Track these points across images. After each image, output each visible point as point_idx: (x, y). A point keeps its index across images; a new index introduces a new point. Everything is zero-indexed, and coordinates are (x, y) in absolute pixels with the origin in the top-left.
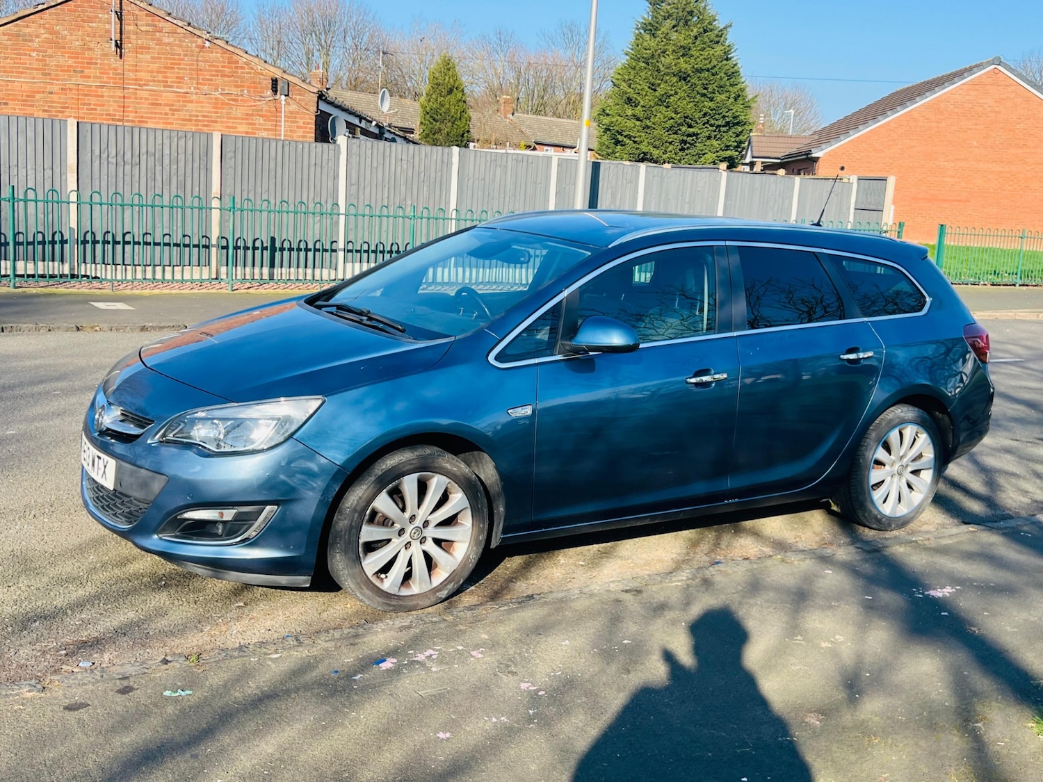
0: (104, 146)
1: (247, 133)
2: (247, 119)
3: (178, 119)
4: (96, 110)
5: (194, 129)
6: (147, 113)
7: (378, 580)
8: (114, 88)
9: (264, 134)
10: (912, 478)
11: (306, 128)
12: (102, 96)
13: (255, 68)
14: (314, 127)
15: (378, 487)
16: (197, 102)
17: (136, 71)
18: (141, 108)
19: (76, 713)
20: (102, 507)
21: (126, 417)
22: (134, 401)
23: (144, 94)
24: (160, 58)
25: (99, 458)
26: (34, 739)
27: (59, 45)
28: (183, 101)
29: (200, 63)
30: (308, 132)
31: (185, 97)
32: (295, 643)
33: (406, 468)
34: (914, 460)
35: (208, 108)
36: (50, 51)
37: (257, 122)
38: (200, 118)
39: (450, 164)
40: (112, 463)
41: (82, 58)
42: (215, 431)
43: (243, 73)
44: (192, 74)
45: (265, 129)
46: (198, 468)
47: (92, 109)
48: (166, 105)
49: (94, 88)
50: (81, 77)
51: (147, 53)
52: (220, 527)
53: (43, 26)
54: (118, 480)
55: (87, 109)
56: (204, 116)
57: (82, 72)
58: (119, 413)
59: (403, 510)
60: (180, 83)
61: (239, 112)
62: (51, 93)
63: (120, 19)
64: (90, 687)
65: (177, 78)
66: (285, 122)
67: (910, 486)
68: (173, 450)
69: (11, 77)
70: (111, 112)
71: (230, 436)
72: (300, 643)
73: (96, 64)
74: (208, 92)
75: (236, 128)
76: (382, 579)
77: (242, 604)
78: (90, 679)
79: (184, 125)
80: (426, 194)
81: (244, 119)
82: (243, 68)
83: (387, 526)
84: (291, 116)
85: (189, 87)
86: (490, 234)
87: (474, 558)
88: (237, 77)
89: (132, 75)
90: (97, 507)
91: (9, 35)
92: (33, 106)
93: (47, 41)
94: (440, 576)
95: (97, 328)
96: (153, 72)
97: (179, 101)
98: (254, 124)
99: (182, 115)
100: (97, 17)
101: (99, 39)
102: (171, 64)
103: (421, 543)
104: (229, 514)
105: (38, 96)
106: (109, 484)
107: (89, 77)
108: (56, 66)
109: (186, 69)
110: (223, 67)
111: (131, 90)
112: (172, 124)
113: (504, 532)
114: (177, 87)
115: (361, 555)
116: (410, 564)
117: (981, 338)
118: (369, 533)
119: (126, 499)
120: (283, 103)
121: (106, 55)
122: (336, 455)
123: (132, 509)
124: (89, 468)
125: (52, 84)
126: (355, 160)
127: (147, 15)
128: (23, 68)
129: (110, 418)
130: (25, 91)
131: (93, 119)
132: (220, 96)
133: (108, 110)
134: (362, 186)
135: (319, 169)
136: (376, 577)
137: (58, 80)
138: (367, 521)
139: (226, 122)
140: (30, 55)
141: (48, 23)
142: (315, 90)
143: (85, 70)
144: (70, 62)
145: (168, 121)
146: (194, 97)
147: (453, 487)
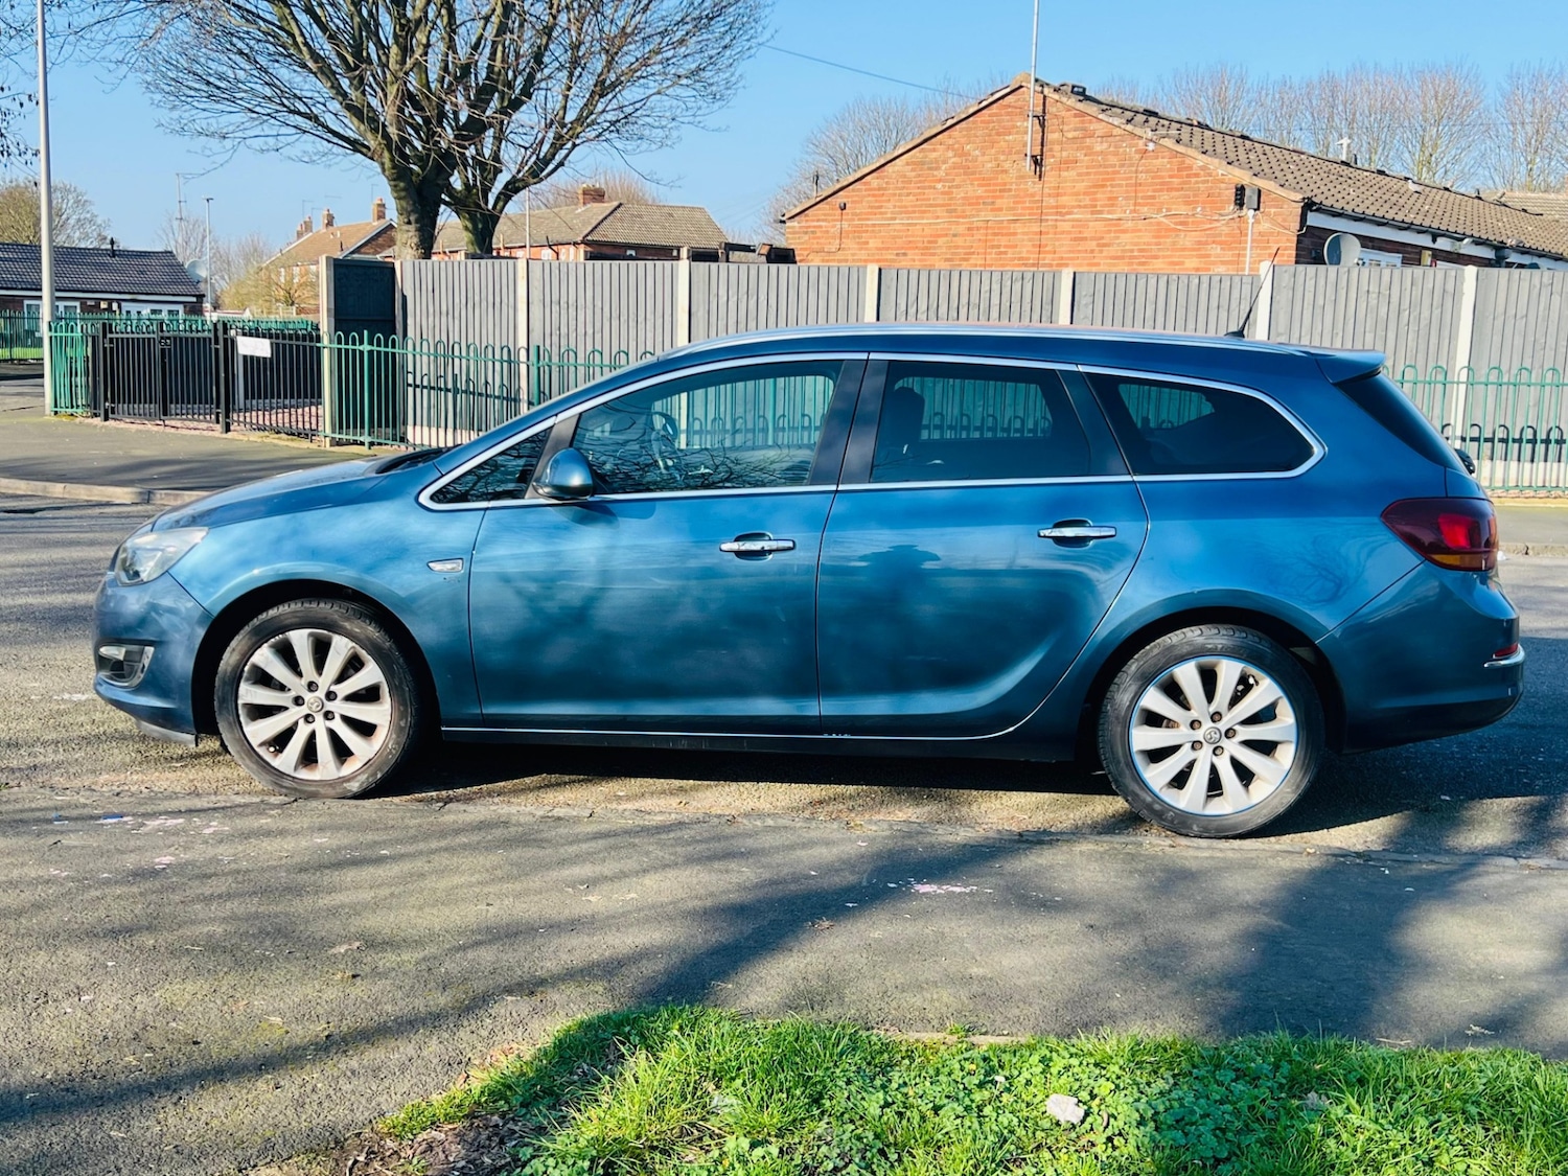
0: (912, 298)
1: (1197, 269)
2: (1199, 249)
3: (1106, 258)
4: (1005, 253)
5: (1126, 269)
6: (1070, 252)
7: (269, 754)
8: (1030, 221)
9: (1221, 269)
10: (1249, 757)
11: (1282, 255)
12: (1015, 234)
13: (1214, 173)
14: (1294, 253)
16: (1133, 231)
17: (1058, 195)
23: (1066, 226)
24: (1088, 174)
27: (968, 170)
28: (1116, 232)
31: (1116, 225)
35: (1147, 237)
36: (958, 181)
37: (1212, 252)
38: (1136, 254)
41: (995, 185)
43: (1197, 182)
44: (1127, 192)
45: (1223, 263)
47: (1001, 253)
48: (1092, 239)
49: (1005, 224)
50: (992, 210)
51: (1073, 169)
53: (949, 147)
55: (996, 253)
56: (1140, 250)
57: (993, 203)
59: (297, 673)
60: (1112, 205)
61: (1187, 240)
62: (955, 235)
63: (1042, 126)
65: (1110, 199)
66: (1252, 247)
69: (912, 218)
70: (1024, 255)
73: (1010, 190)
74: (1148, 215)
75: (1182, 263)
76: (275, 755)
79: (1114, 265)
81: (1194, 250)
82: (1197, 175)
83: (275, 689)
84: (1262, 240)
85: (1123, 210)
88: (1189, 189)
89: (1052, 201)
91: (914, 163)
92: (934, 254)
93: (955, 166)
94: (355, 763)
96: (1077, 194)
97: (1109, 232)
98: (1208, 256)
99: (1112, 251)
100: (1014, 127)
101: (1015, 157)
102: (1103, 180)
103: (326, 719)
105: (941, 241)
107: (1000, 209)
108: (963, 198)
109: (1120, 186)
110: (1171, 177)
111: (1050, 223)
112: (1098, 264)
114: (1109, 213)
115: (242, 720)
116: (311, 742)
118: (250, 694)
120: (1251, 221)
121: (1023, 177)
125: (958, 223)
126: (1283, 298)
127: (1076, 116)
128: (927, 206)
130: (926, 236)
131: (1003, 265)
132: (1164, 219)
133: (1020, 253)
136: (264, 748)
137: (963, 217)
138: (247, 680)
139: (1170, 256)
140: (934, 188)
141: (958, 142)
142: (1299, 197)
143: (998, 201)
144: (980, 192)
145: (1095, 261)
146: (1130, 224)
147: (363, 653)
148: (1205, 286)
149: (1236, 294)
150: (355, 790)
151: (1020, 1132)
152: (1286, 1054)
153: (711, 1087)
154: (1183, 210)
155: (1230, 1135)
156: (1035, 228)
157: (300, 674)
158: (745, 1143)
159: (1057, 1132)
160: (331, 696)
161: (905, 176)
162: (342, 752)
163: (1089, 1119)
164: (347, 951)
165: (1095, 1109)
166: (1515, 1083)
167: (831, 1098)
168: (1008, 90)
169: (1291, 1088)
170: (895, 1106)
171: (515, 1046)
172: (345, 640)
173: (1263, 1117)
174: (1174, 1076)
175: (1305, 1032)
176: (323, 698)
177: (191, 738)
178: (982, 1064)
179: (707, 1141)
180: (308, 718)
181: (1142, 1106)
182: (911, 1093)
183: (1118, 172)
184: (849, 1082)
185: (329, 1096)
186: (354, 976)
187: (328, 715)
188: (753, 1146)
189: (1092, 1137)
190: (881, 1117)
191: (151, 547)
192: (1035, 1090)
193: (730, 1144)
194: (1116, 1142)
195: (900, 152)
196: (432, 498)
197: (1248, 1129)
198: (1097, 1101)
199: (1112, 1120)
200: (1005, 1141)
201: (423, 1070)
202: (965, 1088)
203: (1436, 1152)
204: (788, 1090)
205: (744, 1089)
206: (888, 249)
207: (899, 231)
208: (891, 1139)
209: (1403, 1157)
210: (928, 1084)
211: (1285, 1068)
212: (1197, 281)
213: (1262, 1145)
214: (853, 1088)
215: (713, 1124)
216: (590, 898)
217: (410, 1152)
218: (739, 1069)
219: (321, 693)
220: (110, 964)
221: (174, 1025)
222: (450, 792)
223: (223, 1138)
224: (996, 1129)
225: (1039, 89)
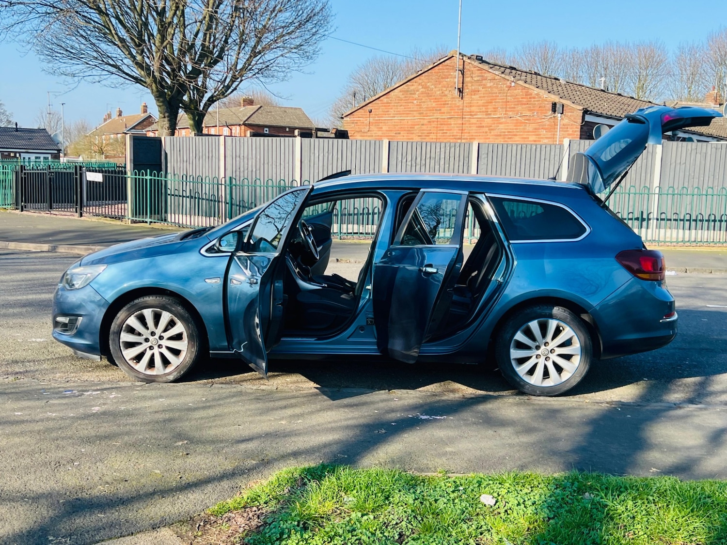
0: (404, 155)
1: (535, 141)
2: (536, 132)
3: (493, 135)
4: (446, 133)
5: (502, 141)
6: (474, 133)
7: (133, 363)
8: (457, 118)
9: (546, 141)
10: (561, 361)
11: (574, 135)
12: (451, 124)
13: (542, 97)
14: (579, 133)
16: (505, 123)
17: (471, 106)
18: (473, 130)
23: (474, 121)
24: (484, 97)
27: (428, 95)
29: (508, 98)
30: (575, 138)
31: (497, 120)
33: (144, 305)
34: (562, 346)
35: (511, 126)
36: (424, 99)
37: (542, 133)
38: (506, 134)
41: (441, 101)
43: (534, 101)
44: (502, 105)
45: (547, 138)
47: (444, 133)
48: (486, 127)
49: (446, 120)
50: (440, 113)
51: (477, 94)
53: (420, 84)
55: (442, 133)
56: (509, 132)
57: (440, 110)
60: (495, 111)
61: (530, 128)
62: (423, 125)
63: (463, 74)
65: (494, 108)
66: (560, 132)
69: (403, 117)
70: (455, 134)
73: (448, 104)
74: (512, 116)
79: (497, 139)
81: (533, 132)
82: (534, 98)
83: (137, 335)
84: (565, 127)
85: (501, 114)
88: (531, 104)
89: (468, 109)
91: (403, 91)
92: (413, 133)
93: (422, 93)
94: (171, 367)
96: (479, 106)
97: (494, 123)
98: (540, 135)
99: (496, 132)
100: (450, 75)
101: (450, 89)
102: (491, 100)
105: (416, 127)
107: (444, 113)
108: (426, 108)
109: (499, 102)
110: (522, 98)
111: (467, 119)
112: (489, 138)
114: (494, 115)
115: (122, 349)
116: (152, 358)
118: (125, 337)
120: (559, 119)
121: (453, 98)
125: (424, 119)
127: (478, 70)
128: (409, 111)
130: (409, 125)
131: (446, 139)
132: (519, 118)
133: (453, 133)
135: (547, 162)
136: (131, 361)
137: (426, 116)
138: (124, 331)
139: (522, 135)
140: (413, 103)
141: (423, 82)
142: (581, 108)
143: (443, 109)
144: (434, 105)
146: (504, 120)
147: (176, 319)
148: (538, 150)
149: (553, 153)
150: (171, 379)
151: (470, 509)
152: (576, 479)
153: (343, 494)
154: (528, 113)
155: (554, 509)
156: (460, 121)
157: (148, 328)
158: (359, 514)
159: (485, 509)
160: (161, 338)
161: (399, 97)
162: (166, 362)
163: (498, 504)
164: (182, 444)
165: (500, 500)
166: (668, 487)
167: (393, 497)
168: (447, 58)
169: (578, 492)
170: (419, 500)
171: (258, 480)
172: (168, 313)
173: (568, 502)
174: (531, 487)
175: (584, 471)
176: (158, 338)
177: (98, 357)
178: (453, 484)
179: (343, 514)
180: (151, 348)
181: (519, 498)
182: (425, 495)
183: (498, 96)
184: (400, 491)
185: (185, 500)
186: (187, 454)
187: (160, 346)
188: (362, 516)
189: (499, 510)
190: (414, 504)
191: (80, 274)
192: (475, 493)
193: (353, 515)
194: (508, 512)
195: (397, 86)
196: (207, 251)
197: (561, 507)
198: (500, 497)
199: (507, 504)
200: (464, 512)
201: (222, 490)
202: (447, 493)
203: (636, 514)
204: (375, 494)
205: (357, 494)
206: (391, 131)
207: (397, 122)
208: (418, 512)
209: (622, 516)
210: (432, 491)
211: (576, 484)
212: (535, 147)
213: (567, 513)
214: (402, 493)
215: (345, 508)
216: (282, 422)
217: (221, 521)
218: (355, 486)
219: (157, 337)
220: (83, 450)
221: (115, 474)
222: (213, 380)
223: (144, 517)
224: (460, 508)
225: (461, 58)
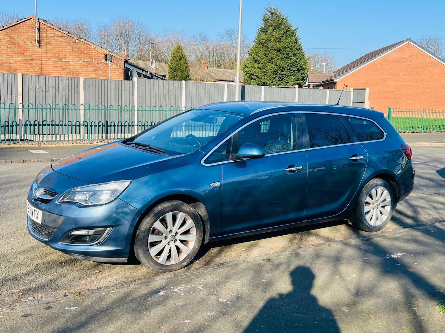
0: (33, 84)
1: (95, 77)
2: (95, 72)
3: (65, 73)
4: (30, 70)
5: (72, 76)
6: (52, 70)
7: (157, 259)
8: (37, 60)
9: (102, 78)
10: (382, 209)
11: (120, 75)
12: (32, 64)
13: (97, 50)
14: (123, 74)
15: (155, 218)
16: (73, 65)
17: (47, 53)
18: (49, 68)
19: (27, 318)
20: (37, 232)
21: (46, 193)
22: (50, 186)
23: (50, 63)
24: (57, 47)
25: (35, 210)
26: (9, 329)
27: (13, 43)
28: (67, 65)
29: (74, 49)
30: (120, 77)
31: (68, 63)
32: (122, 286)
33: (167, 210)
34: (382, 202)
35: (78, 67)
36: (9, 46)
37: (99, 73)
38: (74, 72)
39: (181, 88)
40: (40, 212)
41: (23, 48)
42: (85, 197)
43: (92, 52)
44: (70, 53)
45: (102, 76)
46: (78, 213)
47: (28, 70)
48: (60, 67)
49: (28, 61)
50: (23, 56)
51: (51, 45)
52: (88, 238)
53: (5, 35)
54: (43, 220)
55: (26, 70)
56: (76, 71)
57: (23, 54)
58: (43, 191)
59: (167, 228)
60: (65, 57)
61: (91, 69)
62: (10, 63)
63: (39, 31)
64: (33, 307)
65: (64, 55)
66: (111, 72)
67: (381, 213)
68: (67, 205)
70: (36, 71)
71: (91, 198)
72: (124, 286)
73: (29, 50)
74: (78, 61)
75: (90, 76)
76: (158, 258)
77: (98, 271)
78: (33, 304)
79: (68, 75)
80: (172, 101)
81: (93, 72)
82: (92, 50)
83: (160, 235)
84: (114, 70)
85: (69, 59)
86: (200, 111)
87: (197, 247)
88: (90, 54)
89: (45, 55)
90: (34, 232)
92: (2, 69)
93: (9, 41)
94: (183, 256)
95: (32, 161)
96: (54, 53)
97: (65, 65)
99: (67, 71)
100: (29, 31)
101: (30, 40)
102: (61, 49)
103: (174, 242)
104: (91, 232)
105: (5, 65)
106: (39, 221)
107: (27, 56)
108: (12, 52)
109: (68, 52)
110: (84, 50)
111: (44, 61)
112: (62, 75)
113: (210, 237)
114: (64, 59)
115: (149, 248)
116: (170, 251)
117: (408, 149)
118: (152, 238)
119: (47, 228)
120: (110, 64)
121: (33, 47)
122: (137, 205)
123: (49, 232)
124: (30, 215)
125: (11, 59)
126: (141, 87)
127: (51, 29)
129: (39, 193)
131: (29, 73)
132: (83, 62)
134: (145, 98)
135: (126, 92)
137: (13, 58)
138: (151, 233)
139: (86, 73)
140: (1, 48)
142: (123, 59)
143: (25, 53)
144: (18, 50)
145: (61, 74)
146: (72, 63)
147: (187, 217)
149: (128, 86)
154: (89, 60)
156: (39, 62)
160: (176, 234)
162: (179, 251)
168: (26, 19)
176: (174, 235)
180: (169, 243)
183: (67, 48)
196: (204, 162)
219: (173, 233)
225: (38, 20)
